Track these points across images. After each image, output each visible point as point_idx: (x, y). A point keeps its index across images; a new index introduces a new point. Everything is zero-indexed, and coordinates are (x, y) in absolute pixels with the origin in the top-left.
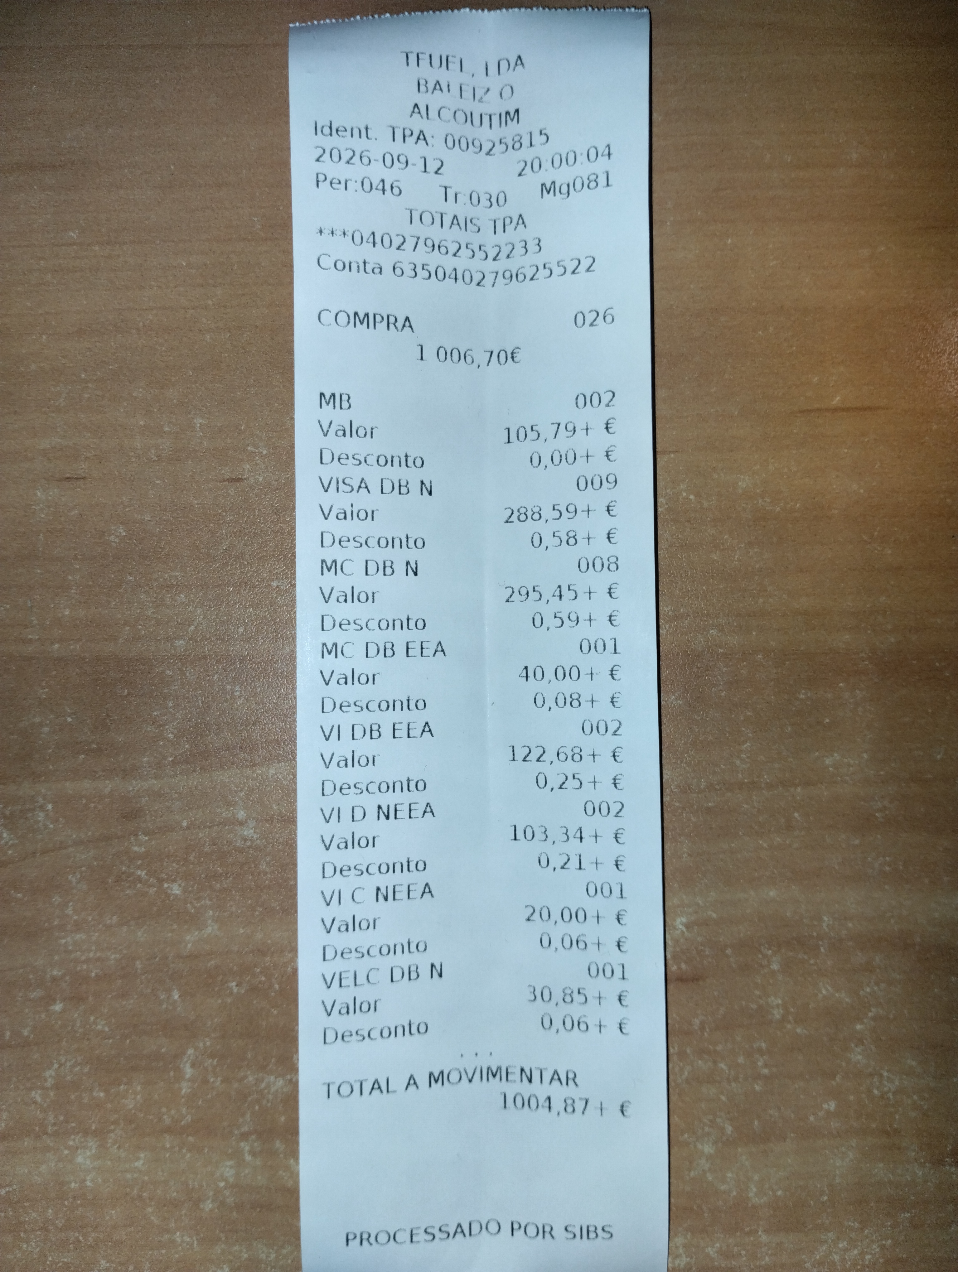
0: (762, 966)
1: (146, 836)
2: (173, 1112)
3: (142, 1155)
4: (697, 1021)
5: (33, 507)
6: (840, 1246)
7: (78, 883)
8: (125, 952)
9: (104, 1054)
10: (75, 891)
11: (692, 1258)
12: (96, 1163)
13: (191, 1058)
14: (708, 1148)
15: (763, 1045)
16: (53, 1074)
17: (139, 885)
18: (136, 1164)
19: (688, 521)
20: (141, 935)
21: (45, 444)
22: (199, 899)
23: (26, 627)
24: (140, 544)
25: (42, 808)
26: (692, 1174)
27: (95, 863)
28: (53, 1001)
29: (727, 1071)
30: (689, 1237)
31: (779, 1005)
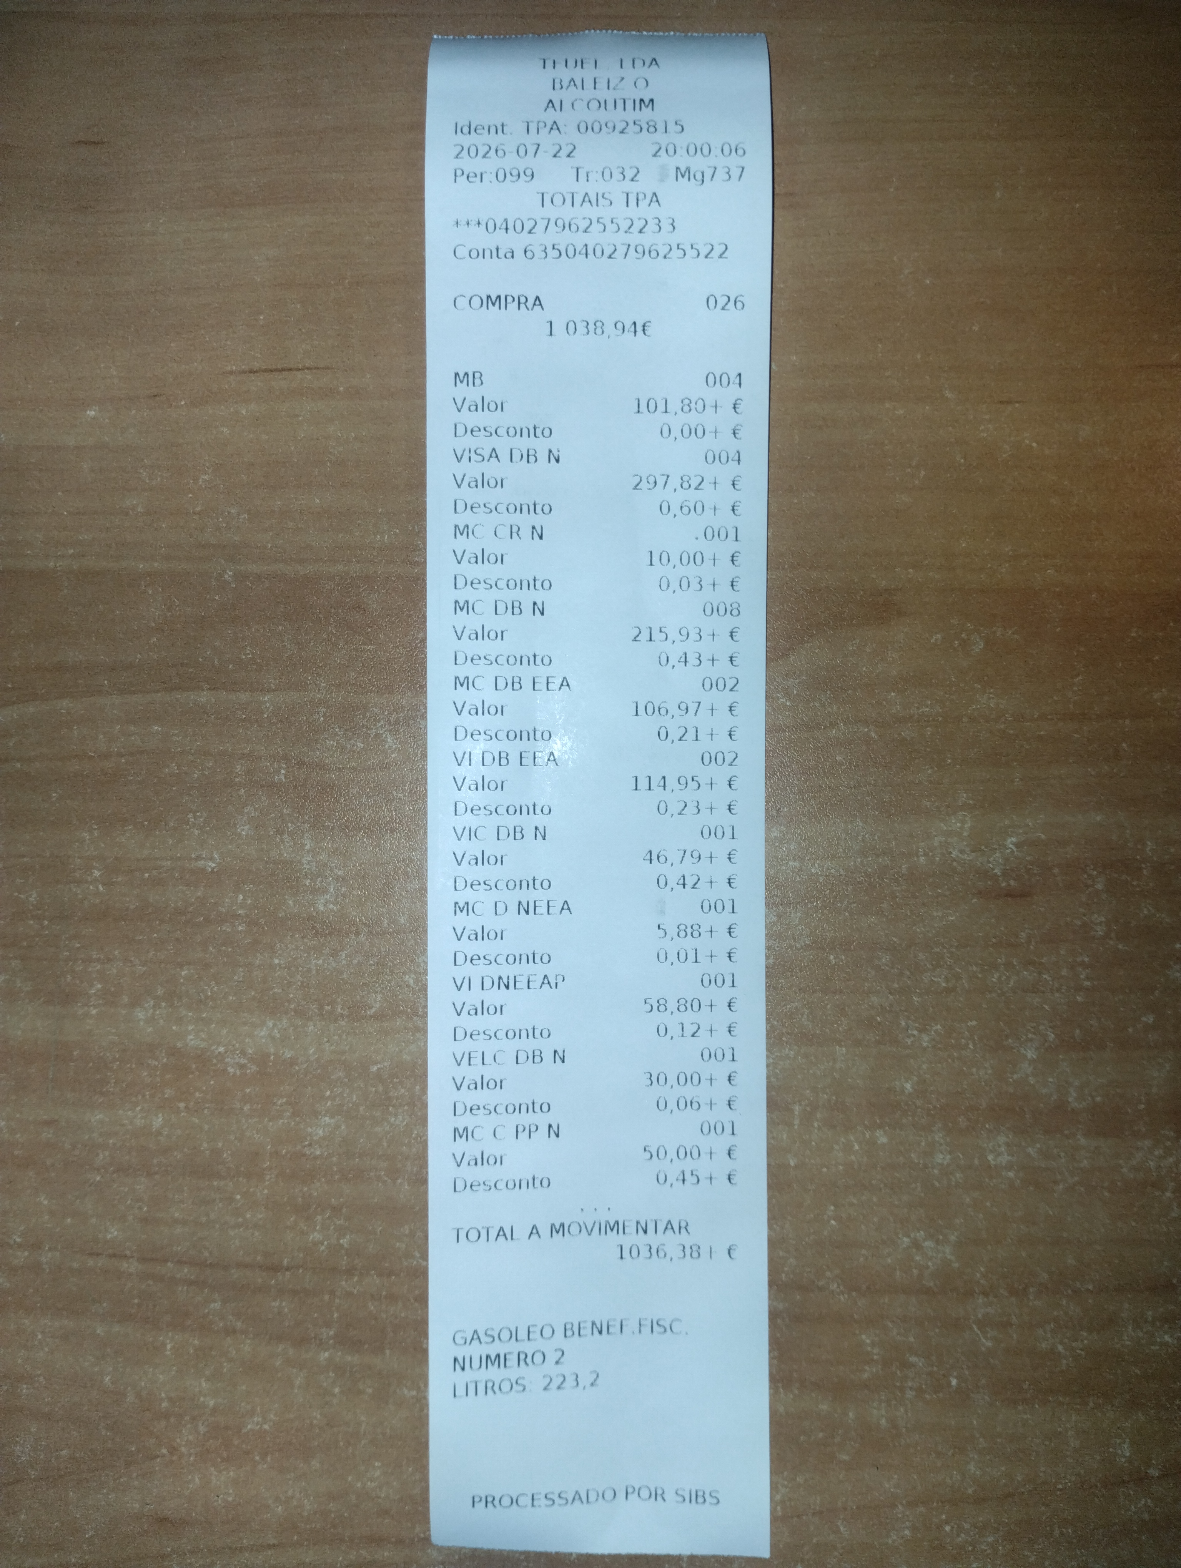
0: (1087, 886)
4: (1023, 935)
6: (1156, 1153)
11: (1013, 1156)
14: (1030, 1054)
15: (1086, 959)
19: (1029, 467)
23: (414, 550)
26: (1015, 1076)
29: (1051, 983)
30: (1011, 1137)
31: (1101, 922)
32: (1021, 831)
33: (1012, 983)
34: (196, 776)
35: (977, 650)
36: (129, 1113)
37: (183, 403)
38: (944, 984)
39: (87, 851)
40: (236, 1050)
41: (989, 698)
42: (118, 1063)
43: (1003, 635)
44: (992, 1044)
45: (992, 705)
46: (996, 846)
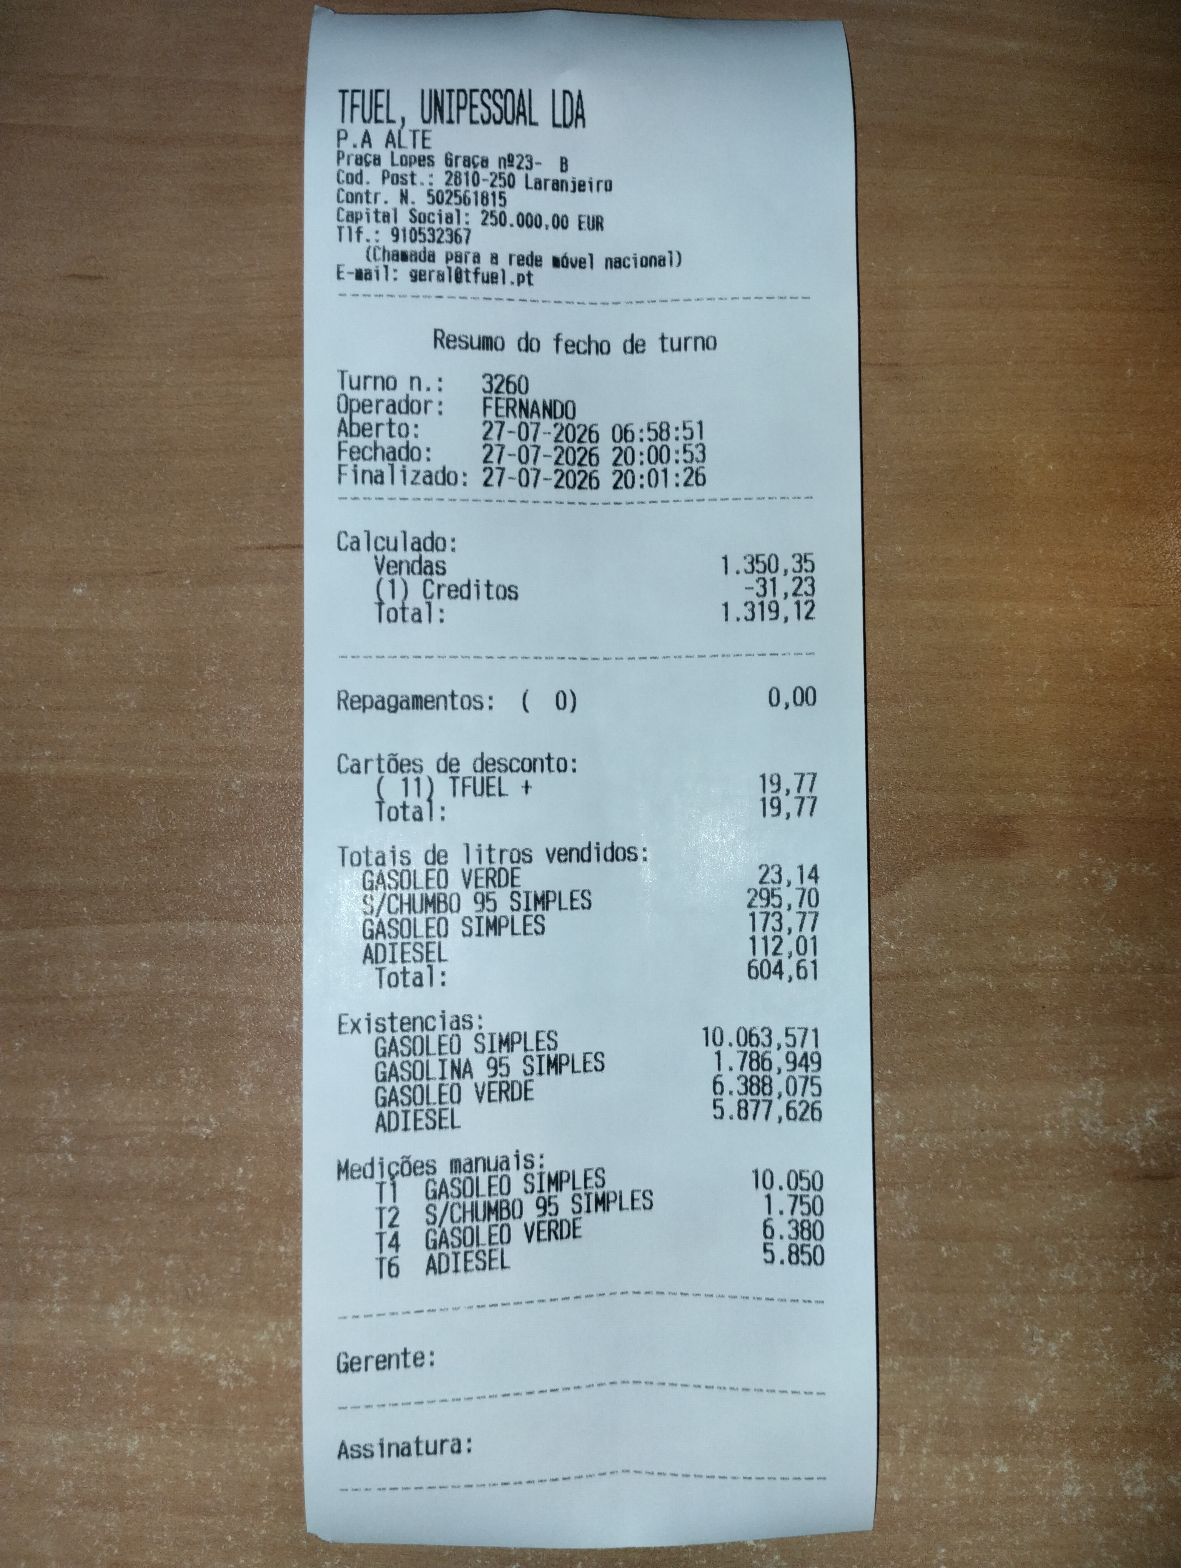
4: (1166, 1224)
11: (1153, 1486)
14: (1174, 1365)
19: (1167, 680)
26: (1156, 1391)
30: (1150, 1463)
32: (1162, 1101)
33: (1153, 1281)
34: (190, 1023)
35: (1110, 889)
36: (99, 1434)
37: (188, 582)
38: (1074, 1283)
39: (55, 1113)
40: (229, 1358)
41: (1124, 945)
42: (86, 1373)
43: (1140, 872)
44: (1130, 1353)
45: (1127, 953)
46: (1133, 1118)
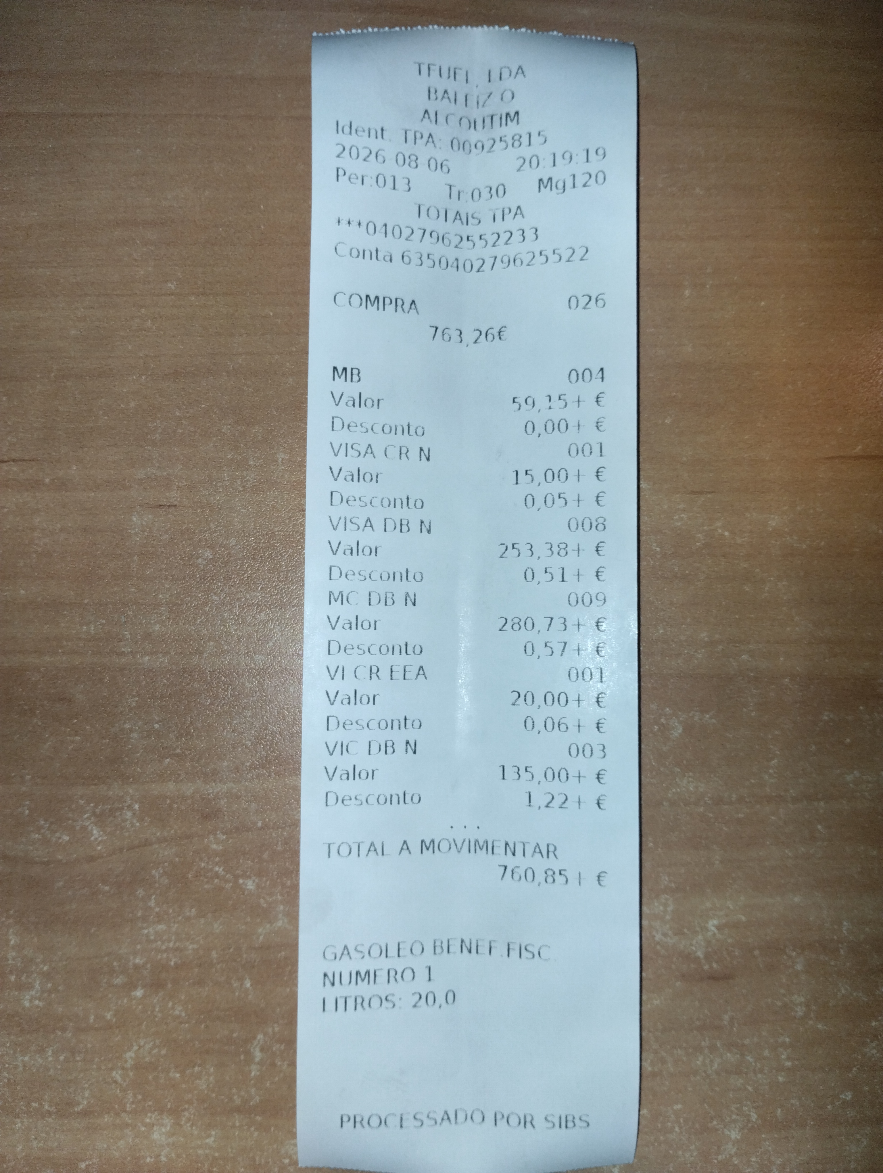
0: (787, 967)
1: (224, 835)
2: (243, 1093)
3: (213, 1133)
4: (726, 1017)
5: (129, 531)
7: (160, 878)
8: (202, 942)
9: (181, 1037)
10: (157, 885)
12: (171, 1140)
13: (261, 1043)
14: (735, 1135)
15: (787, 1040)
16: (133, 1055)
17: (216, 881)
18: (208, 1141)
19: (724, 556)
20: (217, 927)
21: (141, 474)
22: (271, 894)
23: (120, 640)
24: (225, 566)
25: (130, 807)
26: (720, 1157)
27: (177, 859)
28: (135, 987)
29: (753, 1064)
31: (801, 1002)
32: (722, 913)
33: (716, 1065)
35: (676, 734)
41: (689, 782)
43: (701, 720)
44: (697, 1126)
45: (691, 789)
46: (698, 929)
